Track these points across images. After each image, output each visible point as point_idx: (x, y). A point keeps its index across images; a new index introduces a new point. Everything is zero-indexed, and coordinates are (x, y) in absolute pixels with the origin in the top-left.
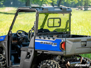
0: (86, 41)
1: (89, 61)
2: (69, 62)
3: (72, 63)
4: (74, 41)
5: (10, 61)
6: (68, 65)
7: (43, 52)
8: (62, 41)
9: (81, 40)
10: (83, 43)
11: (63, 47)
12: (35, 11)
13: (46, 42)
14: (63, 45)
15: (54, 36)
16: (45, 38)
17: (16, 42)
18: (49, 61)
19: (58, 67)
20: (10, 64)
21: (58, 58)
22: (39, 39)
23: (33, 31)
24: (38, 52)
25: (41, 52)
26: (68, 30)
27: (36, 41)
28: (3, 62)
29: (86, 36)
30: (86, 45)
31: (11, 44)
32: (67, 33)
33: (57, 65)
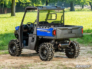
0: (72, 29)
1: (76, 43)
2: (60, 44)
3: (63, 45)
4: (63, 29)
5: (22, 44)
6: (59, 46)
7: (42, 37)
8: (54, 29)
9: (67, 28)
10: (69, 31)
11: (54, 34)
12: (37, 9)
13: (44, 30)
14: (54, 32)
15: (51, 26)
16: (46, 28)
17: (26, 30)
18: (46, 44)
19: (51, 47)
20: (22, 46)
21: (53, 41)
22: (39, 28)
23: (36, 23)
24: (40, 37)
25: (41, 37)
26: (62, 22)
27: (37, 30)
28: (18, 44)
29: (74, 26)
30: (71, 32)
31: (23, 32)
32: (62, 24)
33: (51, 46)
